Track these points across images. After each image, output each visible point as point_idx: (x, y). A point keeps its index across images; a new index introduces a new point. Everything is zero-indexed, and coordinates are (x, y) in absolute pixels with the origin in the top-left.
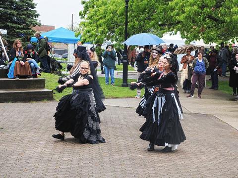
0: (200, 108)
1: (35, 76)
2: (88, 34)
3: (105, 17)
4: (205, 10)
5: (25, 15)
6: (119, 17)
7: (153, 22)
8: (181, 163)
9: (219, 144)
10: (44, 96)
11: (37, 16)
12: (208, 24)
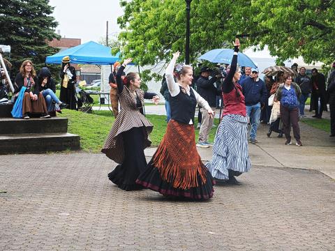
0: (299, 159)
1: (53, 114)
2: (131, 51)
3: (156, 24)
4: (304, 13)
5: (37, 23)
6: (177, 24)
7: (228, 31)
8: (271, 243)
9: (330, 214)
10: (66, 144)
11: (55, 25)
12: (310, 33)
